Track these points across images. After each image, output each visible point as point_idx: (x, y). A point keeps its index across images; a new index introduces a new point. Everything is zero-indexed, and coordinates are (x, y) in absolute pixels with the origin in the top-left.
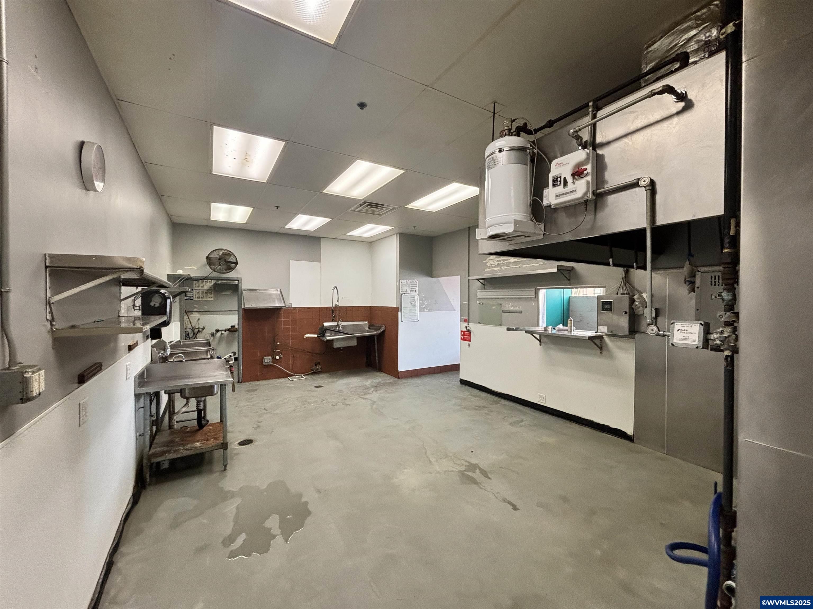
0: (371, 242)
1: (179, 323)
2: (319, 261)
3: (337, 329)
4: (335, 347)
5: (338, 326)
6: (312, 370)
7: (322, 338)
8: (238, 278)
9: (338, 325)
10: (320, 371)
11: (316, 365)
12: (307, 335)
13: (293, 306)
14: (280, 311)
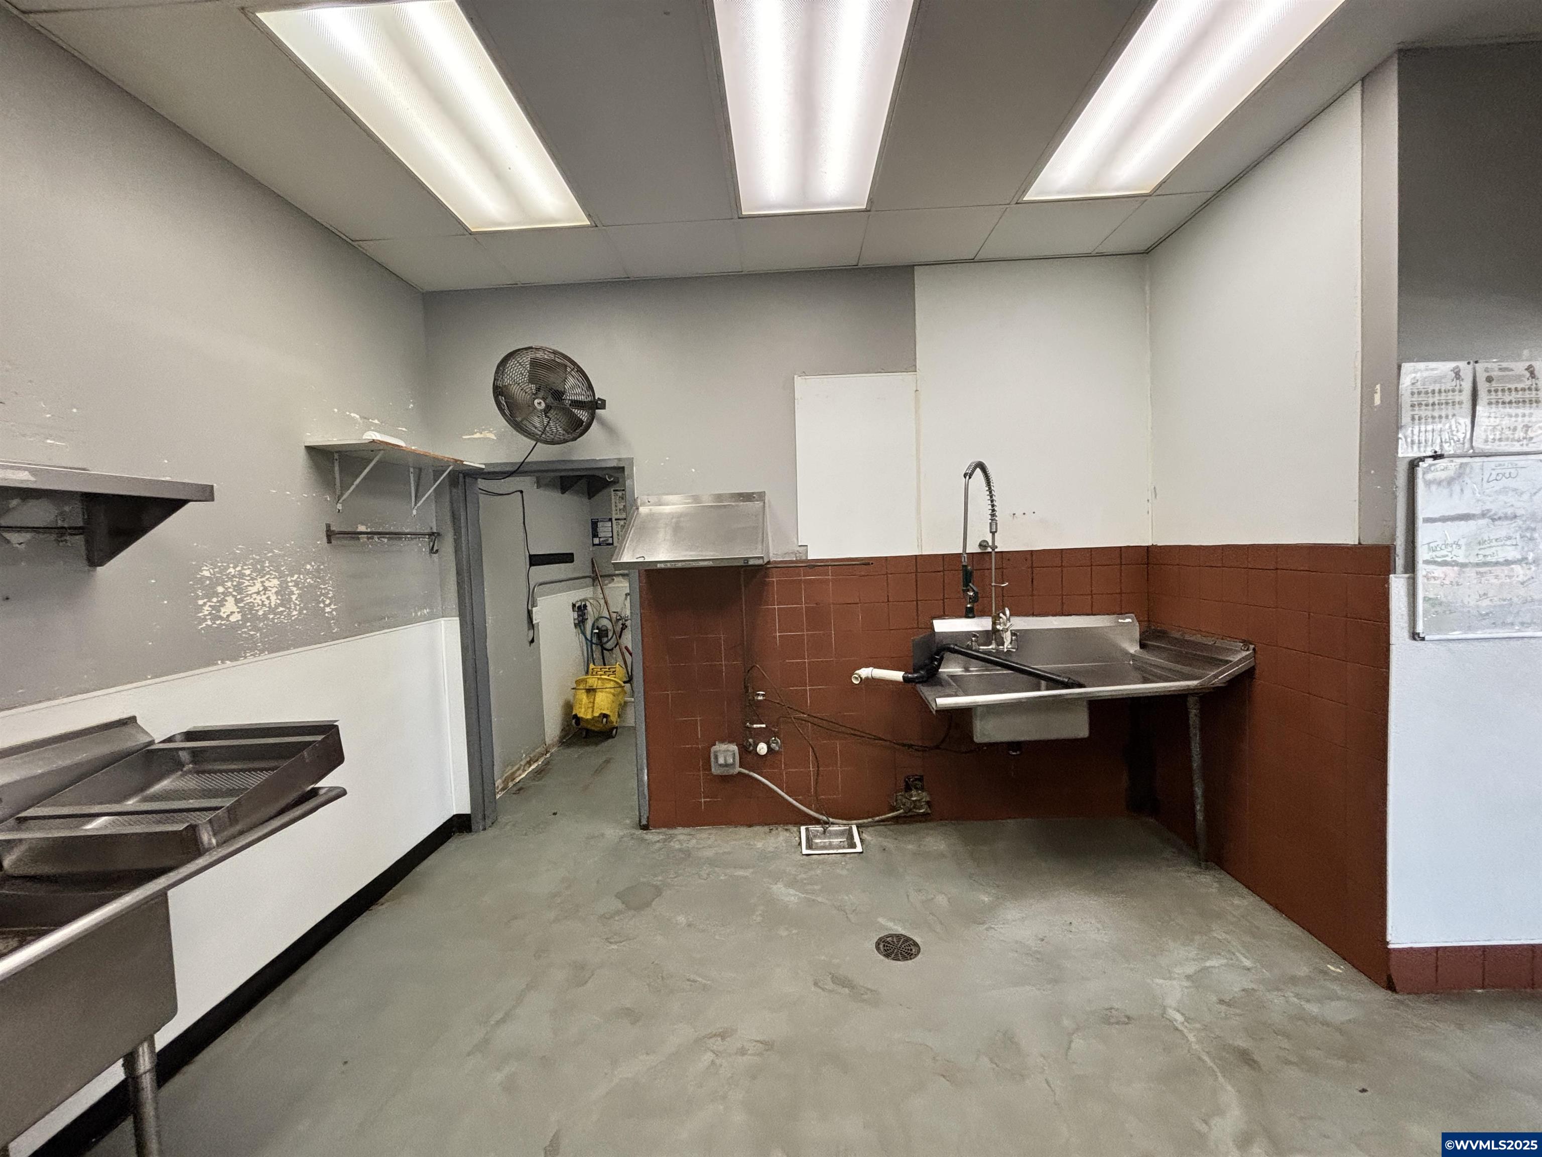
0: (1147, 252)
1: (458, 618)
2: (912, 367)
3: (993, 646)
4: (978, 738)
5: (993, 635)
6: (893, 809)
7: (926, 691)
8: (619, 460)
9: (995, 631)
10: (923, 814)
11: (908, 788)
12: (865, 672)
13: (811, 557)
14: (766, 576)
